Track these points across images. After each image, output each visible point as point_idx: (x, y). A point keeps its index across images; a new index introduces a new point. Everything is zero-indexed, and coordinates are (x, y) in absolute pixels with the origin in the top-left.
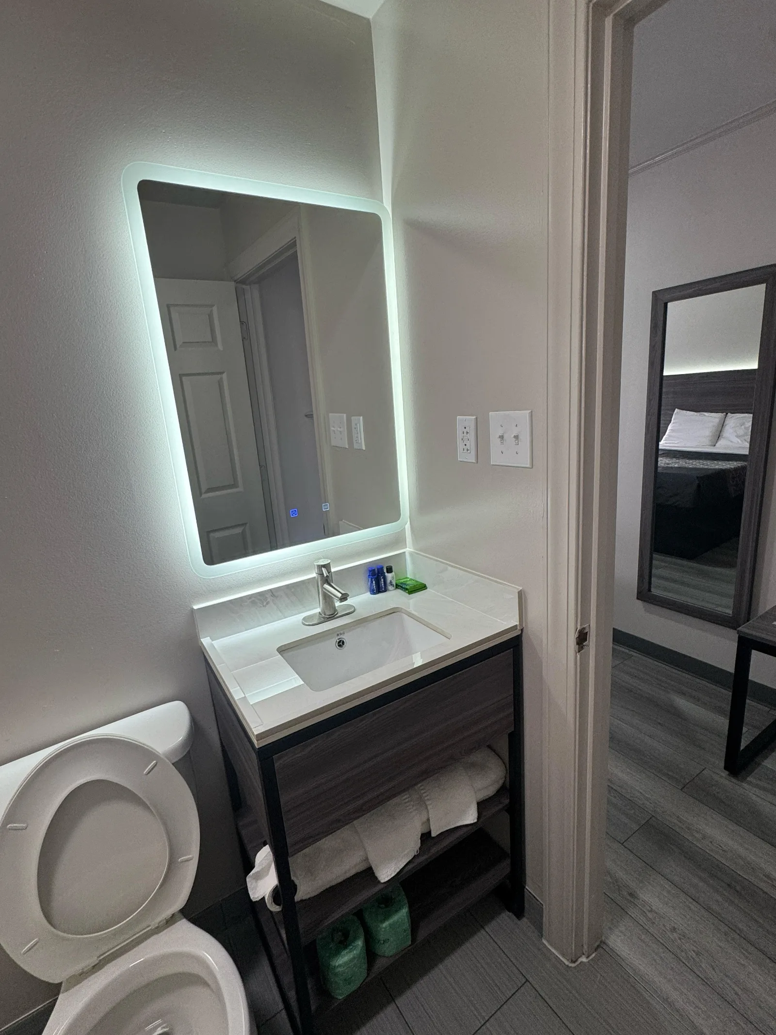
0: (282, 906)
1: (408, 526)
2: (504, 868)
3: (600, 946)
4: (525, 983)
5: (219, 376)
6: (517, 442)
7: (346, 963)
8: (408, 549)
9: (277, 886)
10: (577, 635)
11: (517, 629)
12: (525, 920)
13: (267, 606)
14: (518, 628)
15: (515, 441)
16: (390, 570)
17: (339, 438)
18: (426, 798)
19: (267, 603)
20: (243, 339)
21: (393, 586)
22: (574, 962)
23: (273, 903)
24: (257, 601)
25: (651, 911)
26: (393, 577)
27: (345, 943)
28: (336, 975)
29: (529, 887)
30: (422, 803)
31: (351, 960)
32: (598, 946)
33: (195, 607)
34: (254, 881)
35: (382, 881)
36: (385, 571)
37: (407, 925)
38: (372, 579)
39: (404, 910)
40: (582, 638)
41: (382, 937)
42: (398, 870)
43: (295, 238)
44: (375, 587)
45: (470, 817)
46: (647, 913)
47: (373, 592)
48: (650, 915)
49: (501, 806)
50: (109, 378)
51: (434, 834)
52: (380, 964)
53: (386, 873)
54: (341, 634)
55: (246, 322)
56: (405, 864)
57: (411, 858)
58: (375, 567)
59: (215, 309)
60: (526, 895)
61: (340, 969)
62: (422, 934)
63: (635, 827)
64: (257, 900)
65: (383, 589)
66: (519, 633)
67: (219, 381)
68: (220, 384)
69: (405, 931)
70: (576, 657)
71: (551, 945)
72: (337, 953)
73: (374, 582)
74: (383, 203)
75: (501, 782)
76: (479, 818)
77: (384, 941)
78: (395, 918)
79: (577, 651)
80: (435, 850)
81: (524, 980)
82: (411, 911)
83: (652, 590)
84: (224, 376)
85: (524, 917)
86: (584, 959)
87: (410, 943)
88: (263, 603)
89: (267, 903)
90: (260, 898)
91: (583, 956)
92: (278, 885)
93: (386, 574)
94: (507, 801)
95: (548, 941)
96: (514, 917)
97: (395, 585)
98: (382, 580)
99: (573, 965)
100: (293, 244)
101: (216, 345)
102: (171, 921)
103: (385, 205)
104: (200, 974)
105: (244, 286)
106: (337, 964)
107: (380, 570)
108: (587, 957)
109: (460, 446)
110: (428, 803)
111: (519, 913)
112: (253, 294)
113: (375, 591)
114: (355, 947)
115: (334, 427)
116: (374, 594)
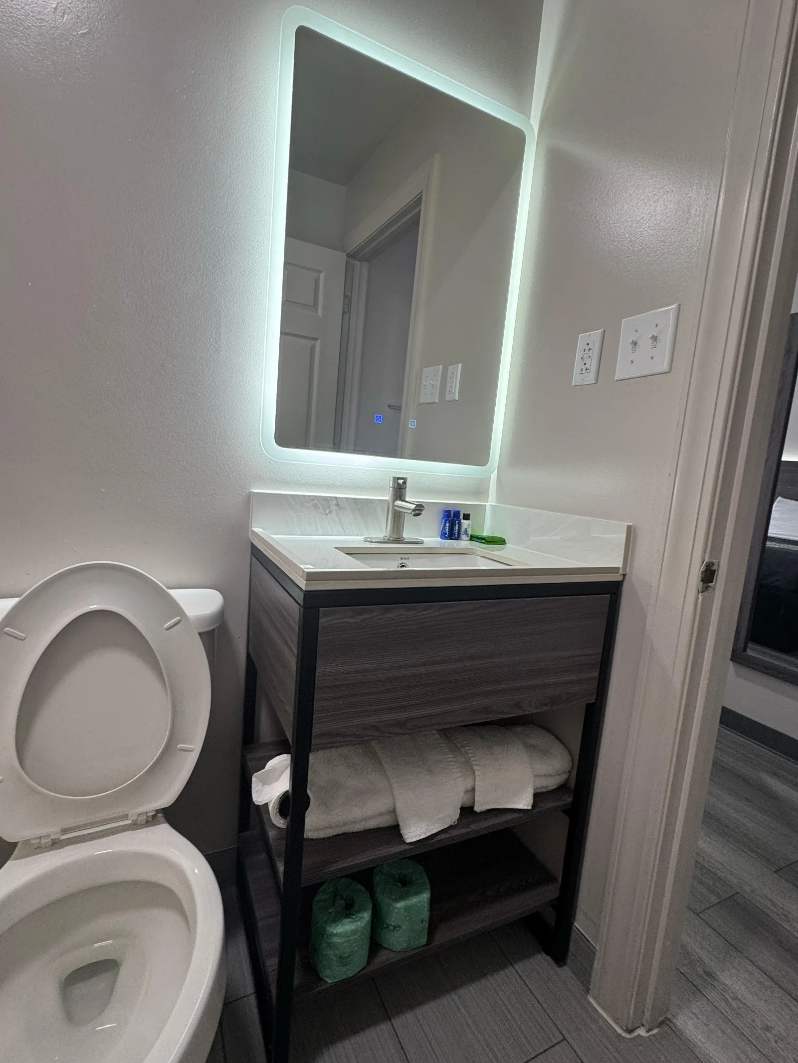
0: (289, 818)
1: (494, 476)
2: (550, 892)
3: (665, 1023)
4: (562, 1041)
5: (312, 342)
6: (654, 344)
7: (344, 935)
8: (491, 502)
9: (287, 792)
10: (703, 568)
11: (618, 573)
12: (566, 968)
13: (329, 515)
14: (621, 572)
15: (652, 343)
16: (467, 517)
17: (429, 392)
18: (473, 763)
19: (330, 512)
20: (344, 313)
21: (468, 536)
22: (630, 1032)
23: (278, 814)
24: (319, 505)
25: (735, 999)
26: (469, 525)
27: (349, 910)
28: (330, 946)
29: (579, 924)
30: (468, 768)
31: (354, 932)
32: (663, 1022)
33: (254, 491)
34: (261, 784)
35: (408, 841)
36: (461, 517)
37: (425, 914)
38: (446, 521)
39: (425, 895)
40: (708, 575)
41: (392, 920)
42: (429, 834)
43: (422, 192)
44: (447, 530)
45: (524, 802)
46: (731, 1000)
47: (443, 536)
48: (734, 1004)
49: (560, 803)
50: (224, 217)
51: (477, 808)
52: (383, 957)
53: (414, 832)
54: (405, 559)
55: (350, 297)
56: (439, 830)
57: (446, 826)
58: (453, 509)
59: (322, 276)
60: (573, 934)
61: (336, 940)
62: (442, 937)
63: (714, 900)
64: (260, 804)
65: (456, 536)
66: (620, 579)
67: (311, 348)
68: (313, 348)
69: (422, 921)
70: (697, 599)
71: (599, 1004)
72: (337, 919)
73: (447, 525)
74: (529, 119)
75: (565, 777)
76: (533, 806)
77: (395, 928)
78: (414, 900)
79: (700, 590)
80: (476, 828)
81: (562, 1038)
82: (433, 901)
83: (748, 650)
84: (318, 343)
85: (565, 964)
86: (642, 1032)
87: (424, 941)
88: (325, 510)
89: (270, 811)
90: (264, 803)
91: (642, 1028)
92: (290, 791)
93: (462, 521)
94: (570, 800)
95: (595, 998)
96: (553, 964)
97: (469, 535)
98: (457, 525)
99: (628, 1036)
100: (417, 202)
101: (317, 310)
102: (152, 820)
103: (531, 122)
104: (174, 888)
105: (355, 262)
106: (335, 932)
107: (457, 514)
108: (648, 1031)
109: (578, 365)
110: (476, 768)
111: (560, 956)
112: (362, 269)
113: (447, 536)
114: (362, 918)
115: (426, 382)
116: (446, 538)
